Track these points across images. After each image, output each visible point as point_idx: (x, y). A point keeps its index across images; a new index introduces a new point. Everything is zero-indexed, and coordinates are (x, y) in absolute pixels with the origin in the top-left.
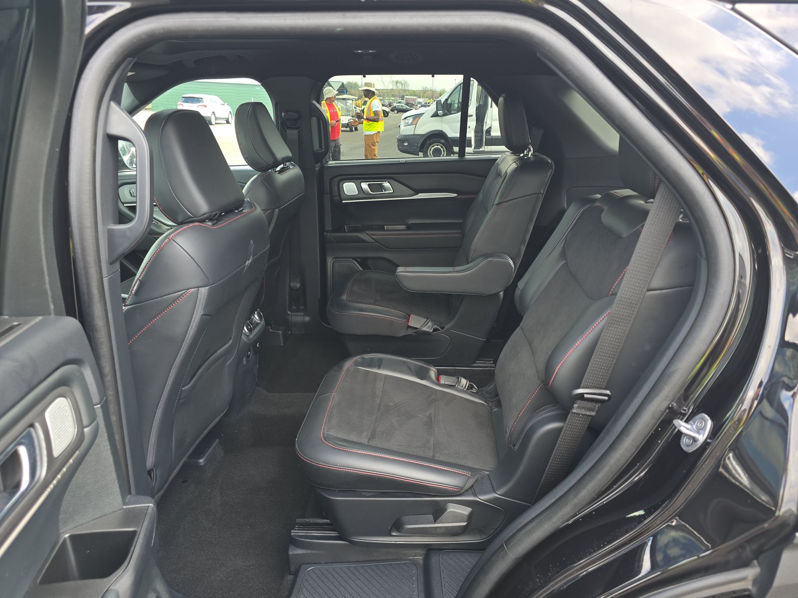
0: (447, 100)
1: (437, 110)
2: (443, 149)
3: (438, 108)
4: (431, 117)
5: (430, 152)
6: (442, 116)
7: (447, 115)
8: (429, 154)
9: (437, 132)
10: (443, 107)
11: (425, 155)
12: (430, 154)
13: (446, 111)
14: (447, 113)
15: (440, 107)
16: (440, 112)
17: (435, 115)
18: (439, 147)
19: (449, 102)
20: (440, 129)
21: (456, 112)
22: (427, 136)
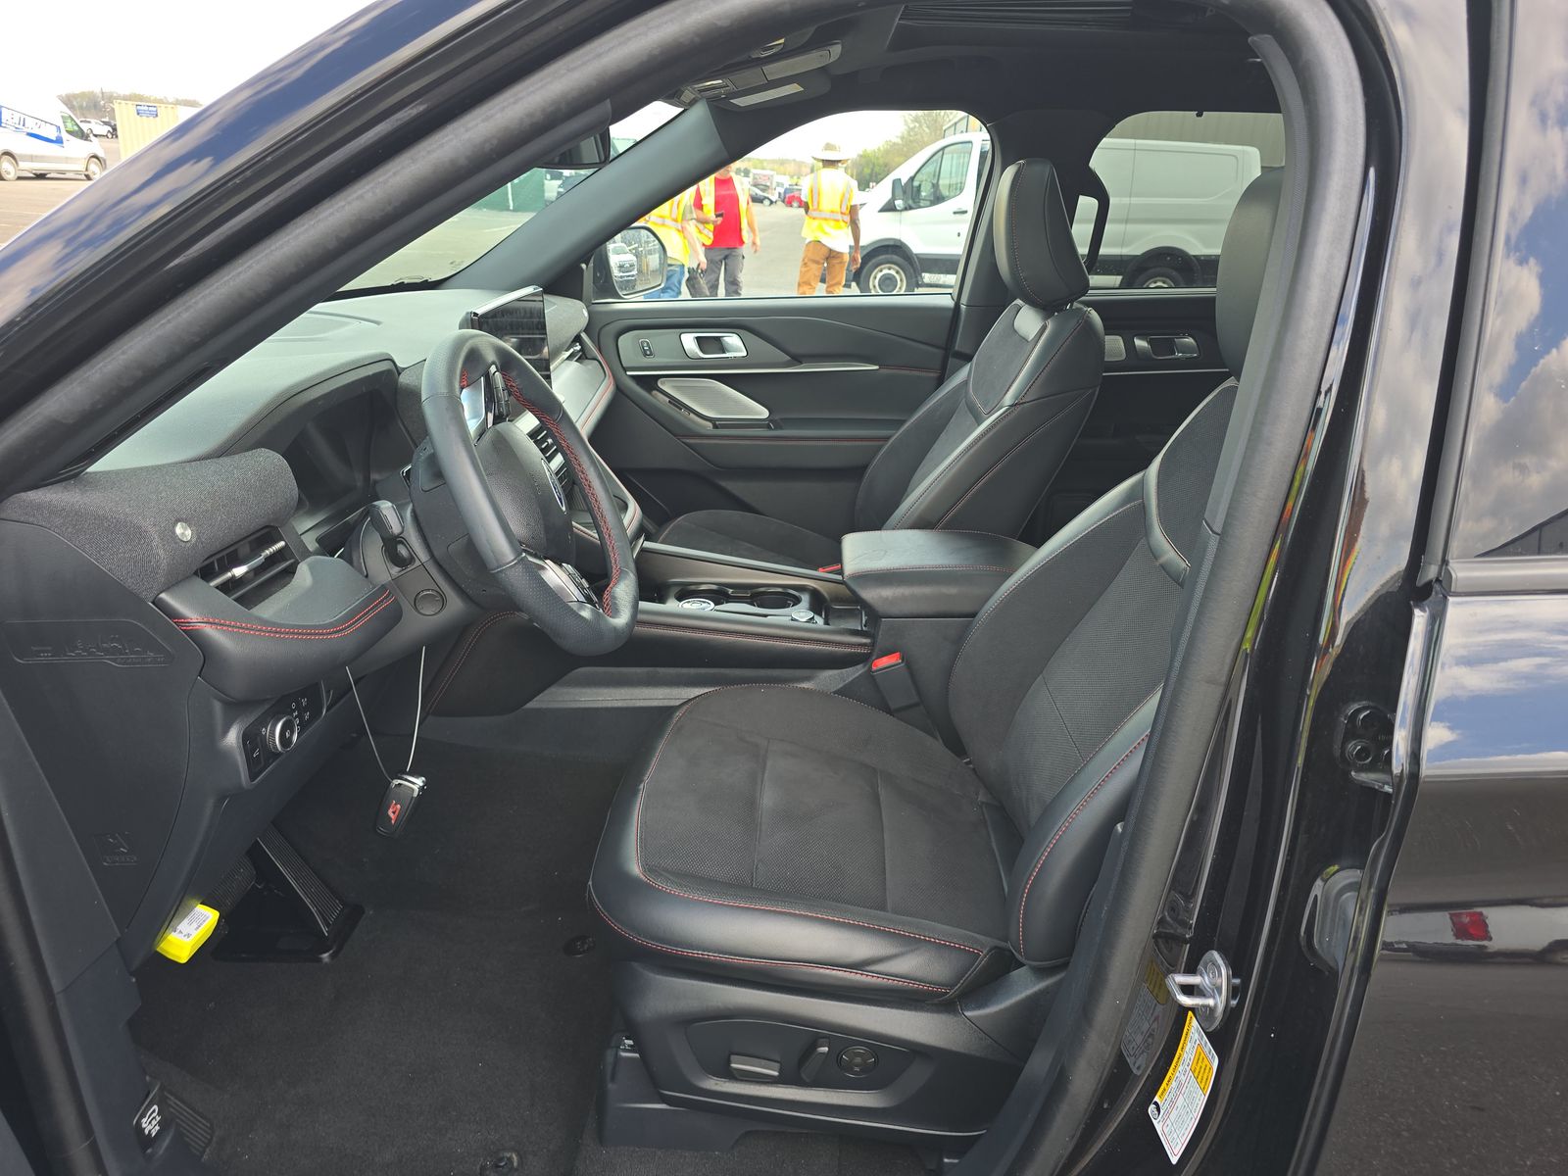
0: (912, 179)
1: (894, 198)
2: (900, 275)
3: (896, 193)
4: (881, 211)
5: (873, 282)
6: (901, 211)
7: (911, 208)
8: (871, 286)
9: (892, 243)
10: (904, 192)
11: (865, 289)
12: (874, 287)
13: (910, 202)
14: (913, 205)
15: (899, 192)
16: (899, 203)
17: (890, 207)
18: (893, 272)
19: (916, 184)
20: (897, 237)
21: (928, 203)
22: (869, 249)
